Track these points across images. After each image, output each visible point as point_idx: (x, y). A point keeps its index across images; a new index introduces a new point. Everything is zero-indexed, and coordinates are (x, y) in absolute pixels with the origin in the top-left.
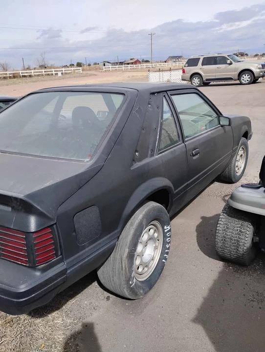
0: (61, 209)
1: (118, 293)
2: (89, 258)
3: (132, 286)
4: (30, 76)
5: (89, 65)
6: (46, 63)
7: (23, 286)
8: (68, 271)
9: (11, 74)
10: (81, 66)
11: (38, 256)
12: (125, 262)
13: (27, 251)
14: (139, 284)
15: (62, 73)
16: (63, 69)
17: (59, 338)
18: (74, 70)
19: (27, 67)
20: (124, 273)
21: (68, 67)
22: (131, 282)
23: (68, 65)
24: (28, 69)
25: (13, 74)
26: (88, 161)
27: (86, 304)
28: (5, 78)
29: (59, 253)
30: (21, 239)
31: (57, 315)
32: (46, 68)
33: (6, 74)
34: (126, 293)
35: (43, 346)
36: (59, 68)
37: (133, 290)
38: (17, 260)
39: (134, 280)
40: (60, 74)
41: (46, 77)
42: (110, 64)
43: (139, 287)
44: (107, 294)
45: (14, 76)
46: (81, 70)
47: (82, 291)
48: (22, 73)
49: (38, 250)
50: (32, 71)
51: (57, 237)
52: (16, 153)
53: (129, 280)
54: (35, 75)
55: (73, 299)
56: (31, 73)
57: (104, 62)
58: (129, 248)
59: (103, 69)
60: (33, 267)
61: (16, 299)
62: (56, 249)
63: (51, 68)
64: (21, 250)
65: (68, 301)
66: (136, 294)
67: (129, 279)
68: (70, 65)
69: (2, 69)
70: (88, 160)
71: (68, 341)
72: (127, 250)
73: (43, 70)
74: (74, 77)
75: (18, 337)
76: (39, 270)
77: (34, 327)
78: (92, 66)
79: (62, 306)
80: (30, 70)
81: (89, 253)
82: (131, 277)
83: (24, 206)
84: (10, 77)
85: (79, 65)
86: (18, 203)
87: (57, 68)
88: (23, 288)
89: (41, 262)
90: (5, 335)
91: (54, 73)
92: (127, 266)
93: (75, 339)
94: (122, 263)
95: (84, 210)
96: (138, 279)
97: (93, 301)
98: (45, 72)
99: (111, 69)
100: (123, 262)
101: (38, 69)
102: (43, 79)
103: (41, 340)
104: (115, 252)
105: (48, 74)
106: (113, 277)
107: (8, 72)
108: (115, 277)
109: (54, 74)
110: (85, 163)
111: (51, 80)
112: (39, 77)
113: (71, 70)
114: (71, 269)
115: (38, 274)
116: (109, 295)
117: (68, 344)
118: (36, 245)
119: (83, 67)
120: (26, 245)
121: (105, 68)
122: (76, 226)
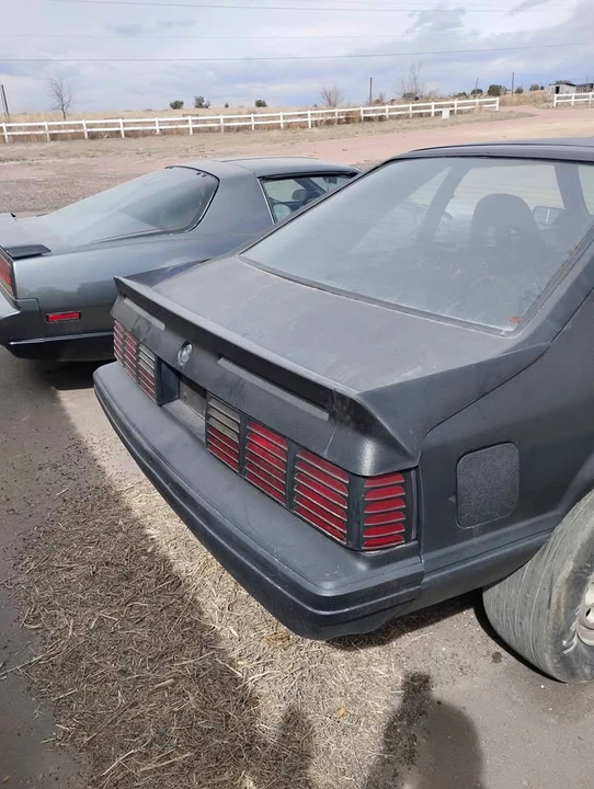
0: (433, 438)
1: (527, 654)
2: (476, 561)
3: (565, 652)
4: (381, 119)
5: (519, 91)
6: (420, 88)
7: (329, 585)
8: (425, 580)
9: (342, 114)
10: (499, 95)
11: (369, 530)
12: (559, 593)
13: (348, 513)
14: (585, 651)
15: (452, 112)
16: (456, 102)
17: (376, 708)
18: (480, 104)
19: (378, 98)
20: (551, 617)
21: (467, 97)
22: (565, 642)
23: (468, 92)
24: (378, 102)
25: (347, 113)
26: (508, 333)
27: (443, 654)
28: (329, 123)
29: (413, 536)
30: (340, 485)
31: (377, 656)
32: (417, 99)
33: (333, 114)
34: (549, 664)
35: (342, 712)
36: (447, 99)
37: (566, 662)
38: (325, 525)
39: (575, 640)
40: (446, 113)
41: (416, 120)
42: (572, 88)
43: (584, 657)
44: (495, 647)
45: (349, 119)
46: (497, 104)
47: (438, 620)
48: (364, 112)
49: (370, 517)
50: (387, 107)
51: (415, 499)
52: (348, 294)
53: (561, 637)
54: (391, 117)
55: (416, 633)
56: (384, 111)
57: (558, 83)
58: (575, 561)
59: (552, 101)
60: (355, 551)
61: (313, 607)
62: (407, 524)
63: (427, 99)
64: (335, 508)
65: (404, 632)
66: (572, 673)
67: (561, 634)
68: (473, 92)
69: (327, 102)
70: (511, 330)
71: (395, 720)
72: (570, 566)
73: (411, 105)
74: (478, 120)
75: (296, 676)
76: (366, 560)
77: (330, 666)
78: (526, 92)
79: (389, 640)
80: (383, 104)
81: (478, 549)
82: (569, 631)
83: (356, 416)
84: (339, 121)
85: (494, 91)
86: (345, 408)
87: (441, 99)
88: (328, 590)
89: (372, 544)
90: (271, 663)
91: (433, 110)
92: (563, 601)
93: (410, 723)
94: (551, 591)
95: (484, 448)
96: (583, 639)
97: (461, 652)
98: (414, 108)
99: (573, 100)
100: (555, 591)
101: (399, 103)
102: (406, 125)
103: (339, 699)
104: (538, 560)
105: (421, 115)
106: (522, 617)
107: (336, 110)
108: (526, 619)
109: (433, 114)
110: (502, 337)
111: (425, 127)
112: (400, 122)
113: (474, 104)
114: (433, 577)
115: (362, 567)
116: (501, 650)
117: (395, 727)
118: (369, 505)
119: (502, 96)
120: (348, 500)
121: (558, 98)
122: (459, 483)
